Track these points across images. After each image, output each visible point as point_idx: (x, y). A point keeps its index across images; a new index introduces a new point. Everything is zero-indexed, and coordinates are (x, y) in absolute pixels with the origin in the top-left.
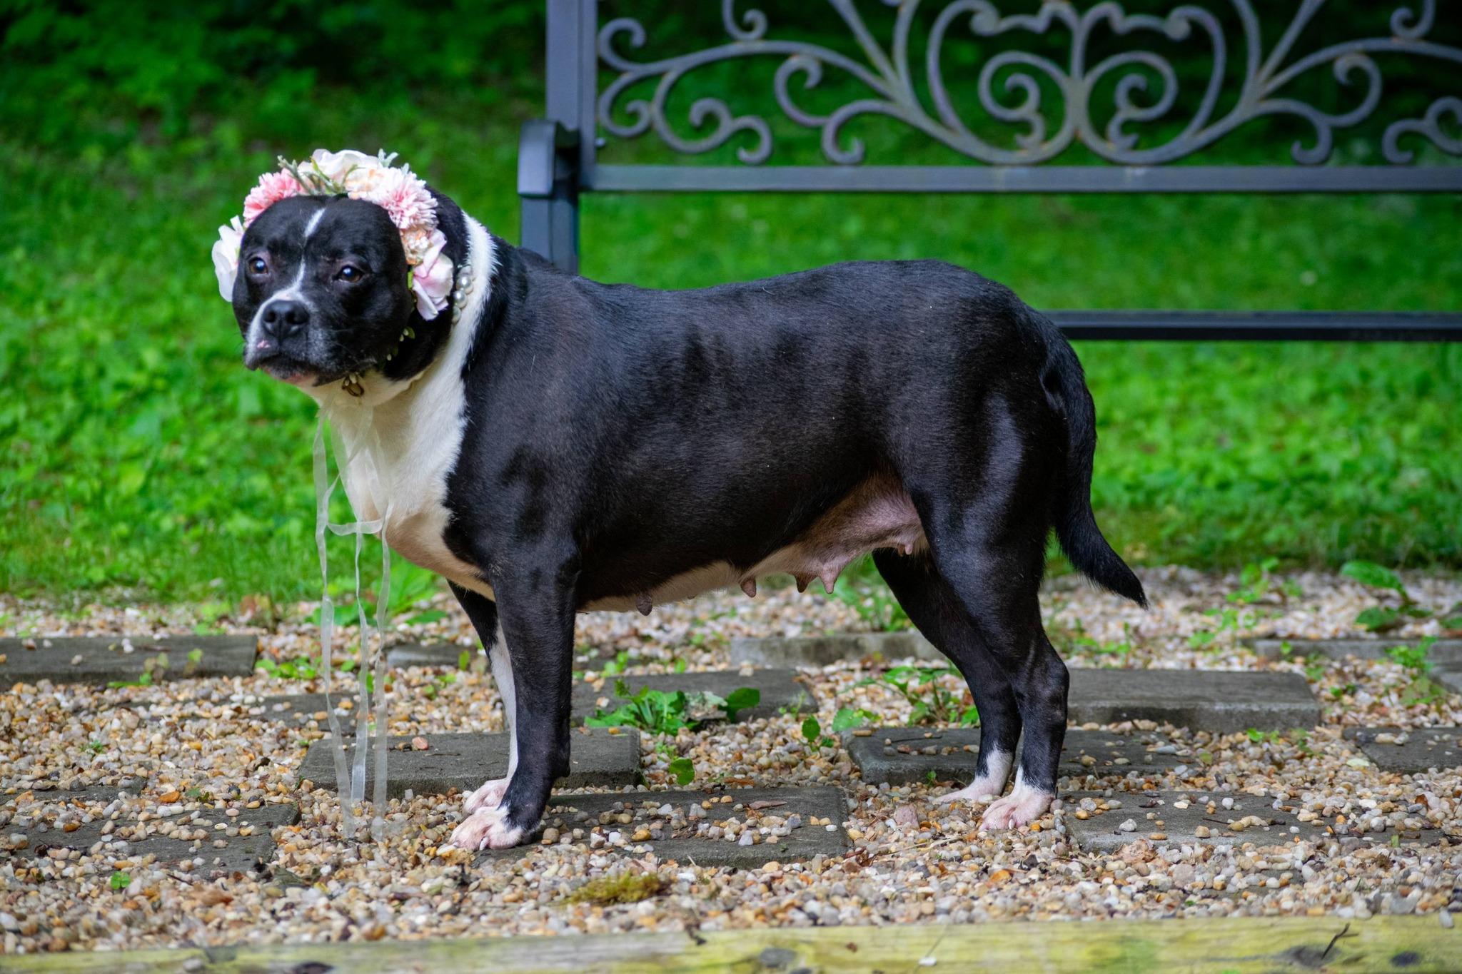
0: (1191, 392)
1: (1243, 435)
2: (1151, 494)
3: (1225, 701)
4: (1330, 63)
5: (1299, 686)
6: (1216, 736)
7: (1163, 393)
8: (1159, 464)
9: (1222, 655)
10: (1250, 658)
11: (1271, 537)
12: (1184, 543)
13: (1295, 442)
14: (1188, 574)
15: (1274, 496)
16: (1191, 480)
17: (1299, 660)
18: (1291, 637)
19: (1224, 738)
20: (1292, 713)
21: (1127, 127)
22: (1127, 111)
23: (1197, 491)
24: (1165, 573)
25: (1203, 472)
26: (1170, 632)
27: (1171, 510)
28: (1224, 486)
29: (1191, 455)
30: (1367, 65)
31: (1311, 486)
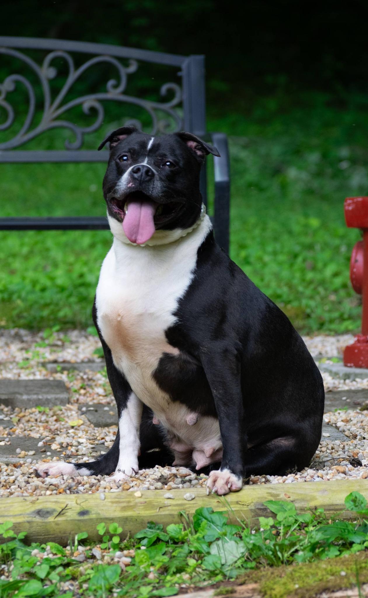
0: (36, 243)
1: (56, 265)
2: (11, 294)
3: (28, 394)
4: (80, 105)
5: (61, 386)
6: (23, 410)
7: (22, 245)
8: (16, 279)
9: (32, 370)
10: (44, 372)
11: (61, 314)
12: (23, 317)
13: (78, 269)
14: (23, 332)
15: (66, 294)
16: (29, 287)
17: (66, 372)
18: (64, 362)
19: (27, 411)
20: (56, 399)
23: (32, 292)
24: (13, 332)
25: (34, 283)
26: (12, 360)
27: (19, 302)
28: (43, 290)
29: (30, 275)
30: (97, 105)
31: (82, 290)
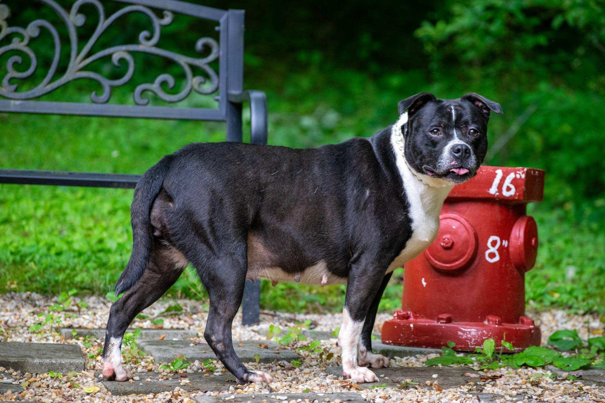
0: (52, 207)
1: (73, 230)
2: (23, 257)
3: (39, 358)
4: (110, 56)
5: (76, 351)
6: (34, 375)
7: (36, 208)
8: (30, 242)
9: (45, 335)
10: (58, 337)
11: (78, 279)
12: (36, 281)
13: (96, 234)
14: (35, 296)
15: (83, 258)
16: (43, 250)
17: (81, 338)
18: (80, 327)
19: (38, 375)
20: (71, 364)
21: (11, 81)
22: (12, 73)
23: (47, 255)
24: (24, 296)
25: (50, 247)
26: (22, 324)
27: (32, 264)
28: (59, 254)
29: (45, 238)
30: (128, 57)
31: (101, 255)
